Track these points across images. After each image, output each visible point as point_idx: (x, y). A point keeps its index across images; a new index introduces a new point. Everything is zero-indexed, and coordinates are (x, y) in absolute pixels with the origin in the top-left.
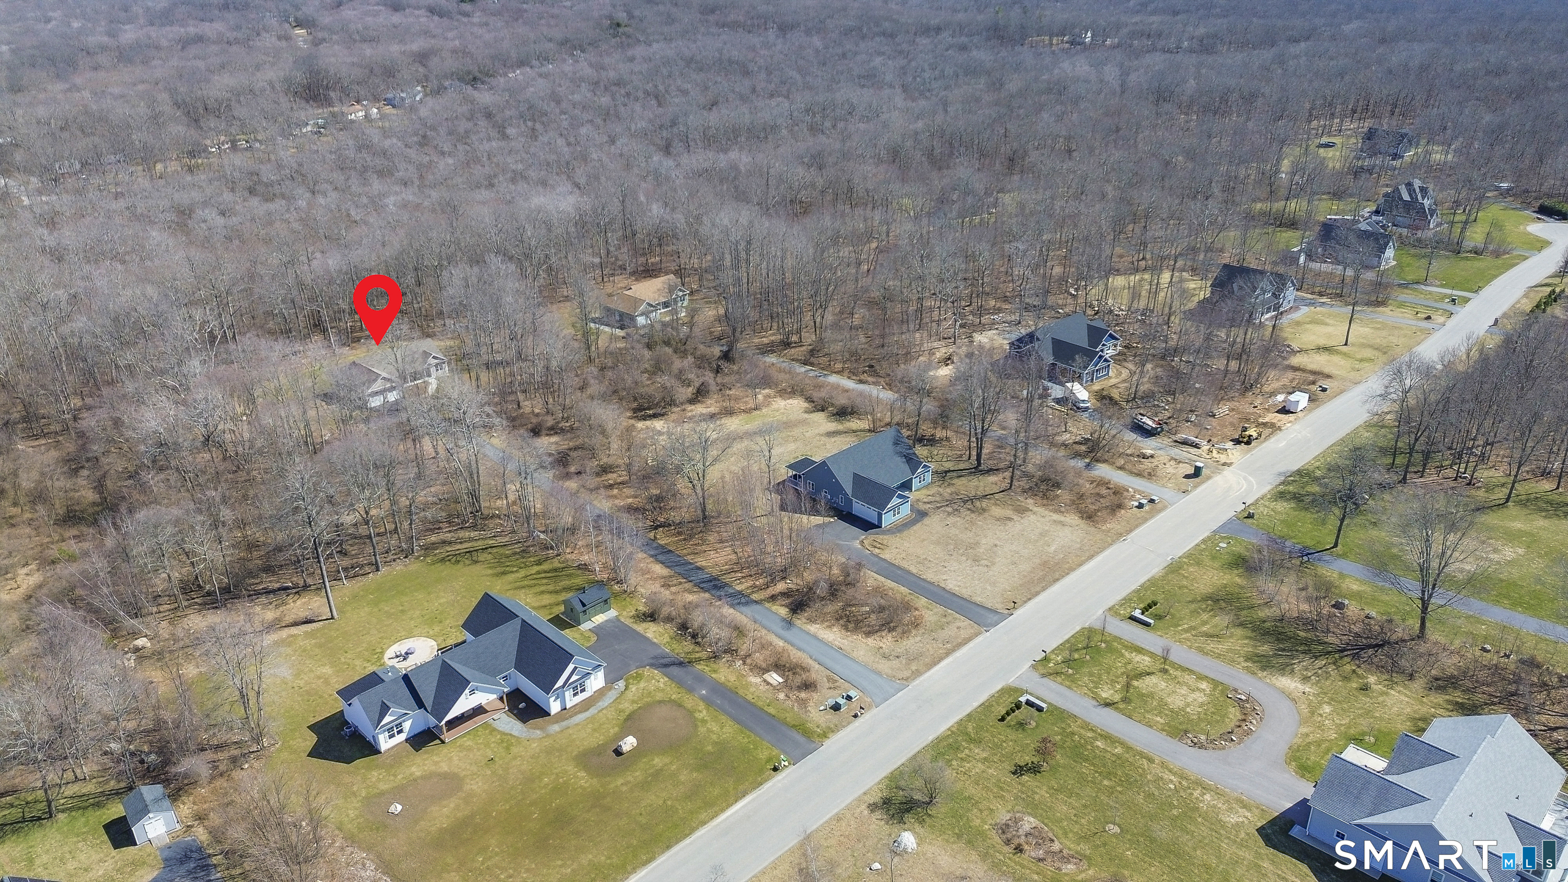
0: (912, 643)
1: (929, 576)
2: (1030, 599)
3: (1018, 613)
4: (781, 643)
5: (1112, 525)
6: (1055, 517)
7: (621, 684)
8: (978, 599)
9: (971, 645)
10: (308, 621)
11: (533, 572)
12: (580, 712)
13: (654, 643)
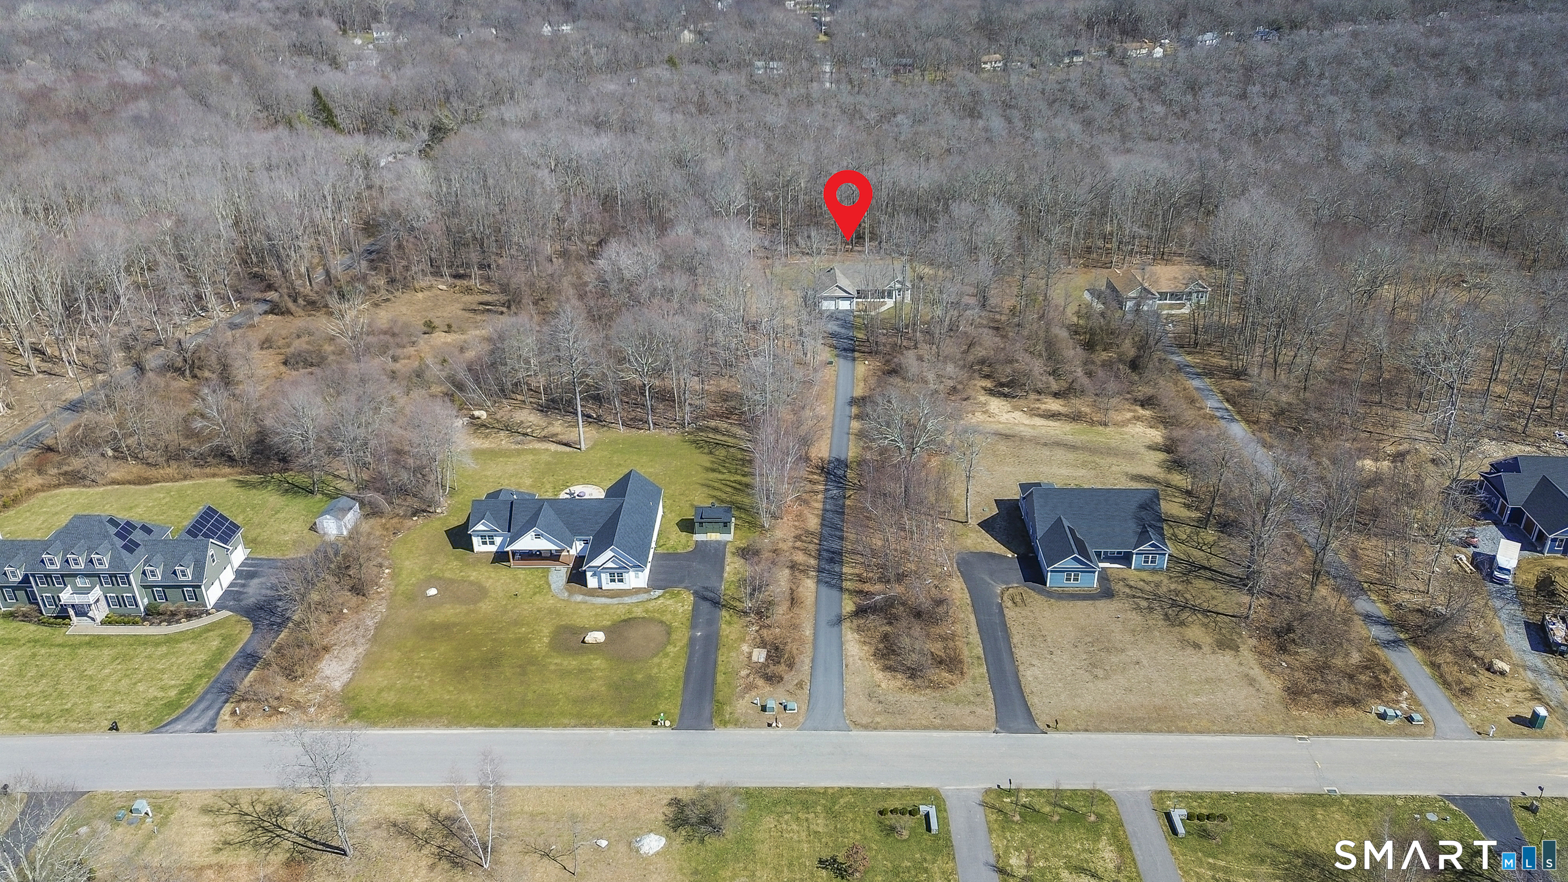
0: (910, 699)
1: (1021, 653)
2: (1087, 731)
3: (1053, 736)
4: (808, 632)
5: (1312, 718)
6: (1257, 672)
7: (659, 592)
8: (1033, 700)
9: (961, 734)
10: (566, 445)
11: (732, 479)
12: (608, 597)
13: (722, 577)
